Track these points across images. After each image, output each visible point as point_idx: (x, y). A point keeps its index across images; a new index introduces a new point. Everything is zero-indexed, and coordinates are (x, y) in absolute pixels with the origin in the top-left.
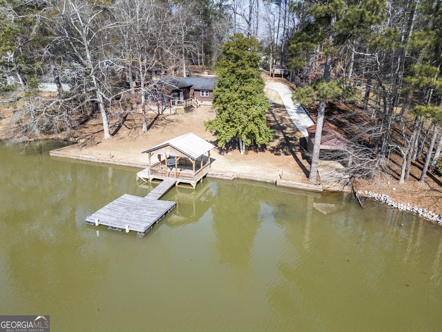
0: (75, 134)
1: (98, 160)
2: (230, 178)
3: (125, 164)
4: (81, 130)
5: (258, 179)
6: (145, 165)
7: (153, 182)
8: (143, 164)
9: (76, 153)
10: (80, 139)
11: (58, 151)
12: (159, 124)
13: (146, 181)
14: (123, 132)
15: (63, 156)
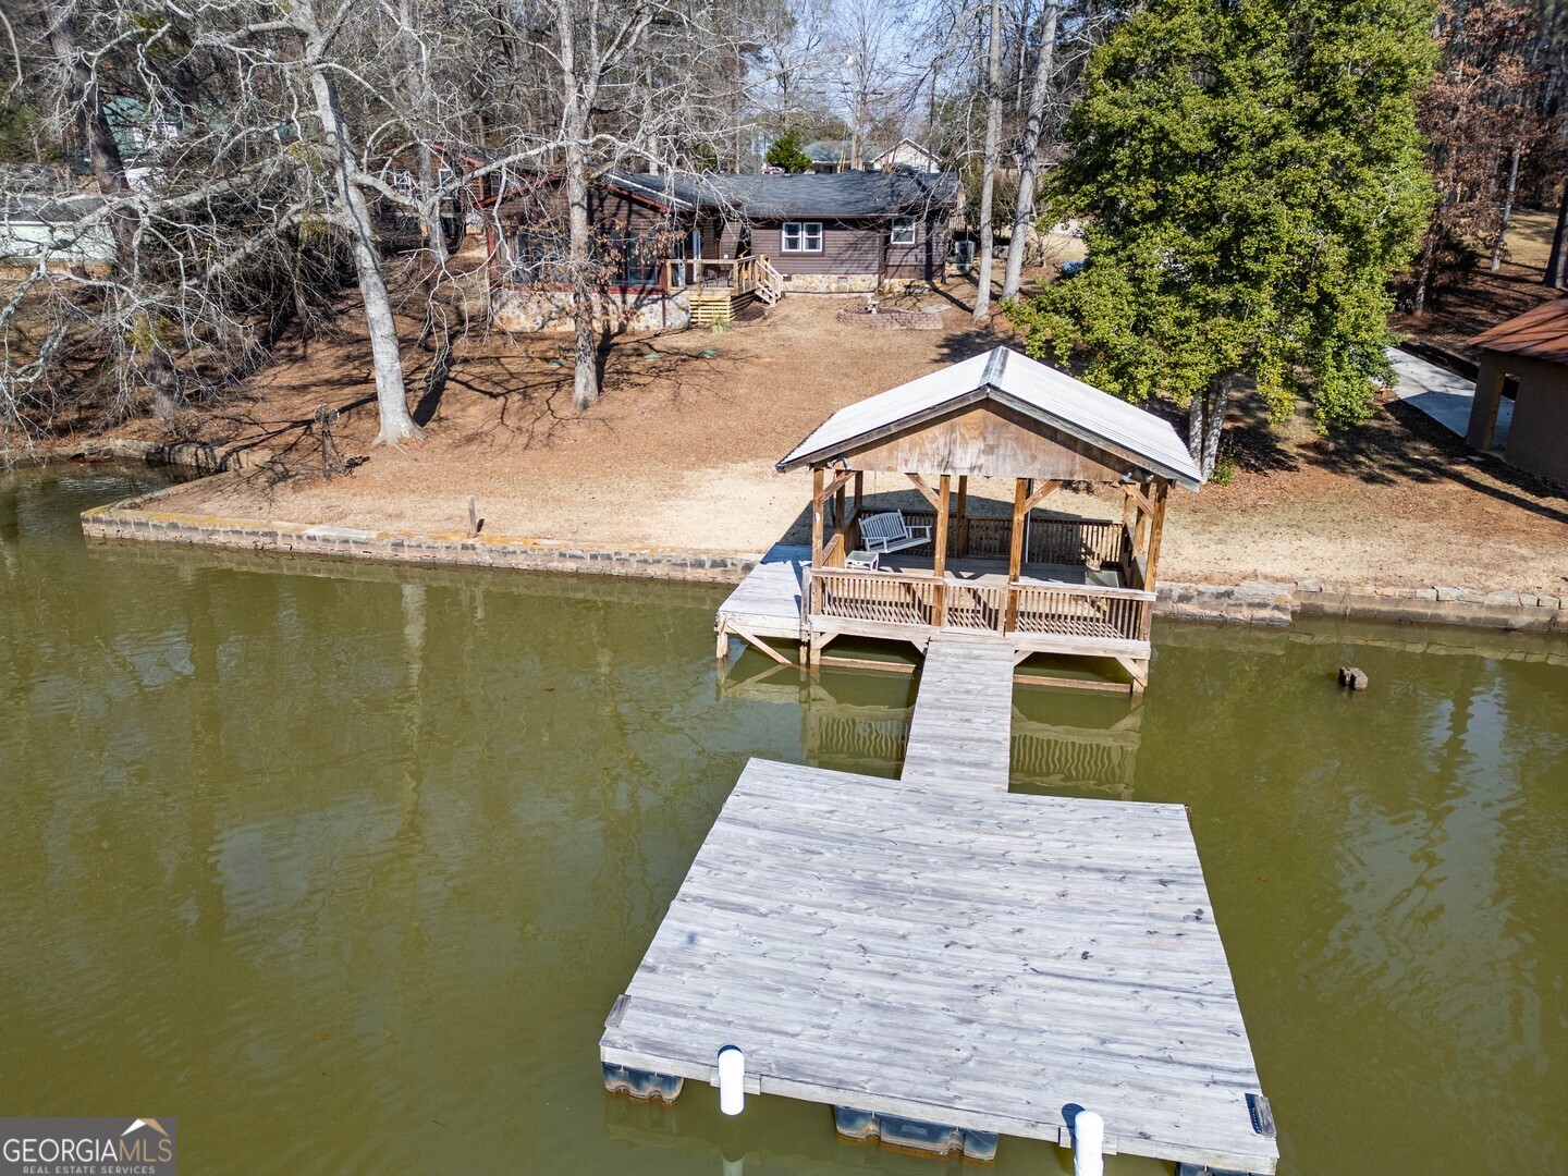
0: (204, 430)
1: (398, 545)
2: (1278, 614)
3: (570, 566)
4: (231, 411)
5: (1448, 612)
6: (700, 564)
7: (831, 660)
8: (690, 558)
9: (247, 515)
10: (236, 450)
11: (131, 507)
12: (634, 368)
13: (780, 658)
14: (467, 411)
15: (172, 535)
